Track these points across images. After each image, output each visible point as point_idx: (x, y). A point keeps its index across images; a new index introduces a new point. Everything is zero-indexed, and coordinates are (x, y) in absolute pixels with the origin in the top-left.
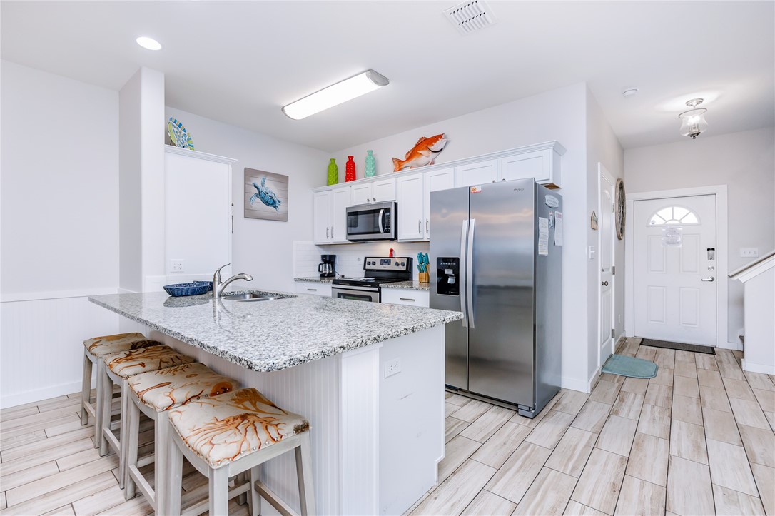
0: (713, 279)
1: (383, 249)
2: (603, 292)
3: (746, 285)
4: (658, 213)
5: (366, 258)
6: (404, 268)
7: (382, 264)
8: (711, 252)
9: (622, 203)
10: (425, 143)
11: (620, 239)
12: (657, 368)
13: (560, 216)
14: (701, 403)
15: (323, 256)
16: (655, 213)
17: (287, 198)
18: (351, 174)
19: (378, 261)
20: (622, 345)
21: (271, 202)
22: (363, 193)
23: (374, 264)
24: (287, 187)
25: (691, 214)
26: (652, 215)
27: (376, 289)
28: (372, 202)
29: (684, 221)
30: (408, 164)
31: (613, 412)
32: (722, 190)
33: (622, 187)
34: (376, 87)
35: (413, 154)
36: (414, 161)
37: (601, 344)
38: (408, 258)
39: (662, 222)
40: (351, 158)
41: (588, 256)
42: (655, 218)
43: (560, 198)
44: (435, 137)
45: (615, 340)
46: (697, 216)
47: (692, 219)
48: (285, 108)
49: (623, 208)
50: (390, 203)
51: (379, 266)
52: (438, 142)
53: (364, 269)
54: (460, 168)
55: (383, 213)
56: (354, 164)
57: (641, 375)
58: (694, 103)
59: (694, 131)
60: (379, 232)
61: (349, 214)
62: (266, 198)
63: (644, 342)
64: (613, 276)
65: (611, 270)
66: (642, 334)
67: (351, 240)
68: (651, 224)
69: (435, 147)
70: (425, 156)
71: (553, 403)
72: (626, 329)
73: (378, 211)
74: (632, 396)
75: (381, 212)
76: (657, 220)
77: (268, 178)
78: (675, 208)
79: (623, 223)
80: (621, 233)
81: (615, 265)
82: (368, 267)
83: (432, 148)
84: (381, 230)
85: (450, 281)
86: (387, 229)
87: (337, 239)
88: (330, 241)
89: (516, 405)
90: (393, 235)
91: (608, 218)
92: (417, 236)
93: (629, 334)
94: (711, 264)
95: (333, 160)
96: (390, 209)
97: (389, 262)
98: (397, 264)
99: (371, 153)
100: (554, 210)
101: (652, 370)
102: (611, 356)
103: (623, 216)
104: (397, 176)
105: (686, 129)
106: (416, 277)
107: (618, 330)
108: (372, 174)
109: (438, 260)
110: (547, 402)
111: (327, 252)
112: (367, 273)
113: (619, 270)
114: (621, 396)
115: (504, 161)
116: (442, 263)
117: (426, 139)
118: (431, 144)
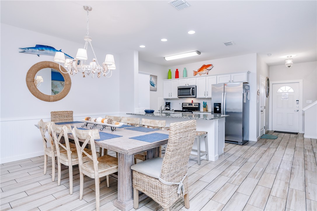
0: (298, 111)
1: (189, 101)
2: (261, 114)
3: (305, 112)
4: (281, 88)
5: (183, 103)
6: (197, 107)
7: (189, 105)
8: (297, 101)
9: (268, 85)
10: (205, 67)
11: (267, 97)
12: (278, 137)
13: (249, 92)
14: (288, 143)
15: (166, 103)
16: (279, 88)
17: (157, 83)
18: (177, 76)
19: (188, 105)
20: (267, 132)
21: (153, 85)
22: (183, 82)
23: (186, 105)
24: (157, 80)
25: (291, 89)
26: (279, 89)
27: (191, 113)
28: (187, 85)
29: (289, 91)
30: (199, 73)
31: (263, 144)
32: (301, 81)
33: (268, 80)
35: (200, 70)
36: (201, 72)
37: (261, 130)
38: (199, 103)
39: (282, 91)
40: (177, 70)
41: (257, 103)
43: (249, 86)
44: (209, 65)
45: (265, 130)
46: (293, 89)
47: (292, 90)
48: (165, 58)
49: (269, 86)
50: (194, 86)
51: (188, 106)
52: (210, 67)
53: (182, 107)
54: (218, 76)
55: (192, 89)
56: (178, 72)
57: (272, 138)
58: (289, 57)
59: (289, 65)
60: (191, 95)
61: (179, 89)
62: (152, 84)
63: (275, 132)
64: (265, 109)
65: (264, 107)
66: (274, 130)
67: (179, 98)
68: (278, 92)
69: (209, 68)
70: (205, 71)
71: (247, 143)
72: (269, 128)
73: (190, 88)
74: (269, 142)
75: (191, 89)
76: (280, 91)
77: (152, 77)
78: (286, 87)
79: (268, 92)
80: (268, 95)
81: (265, 105)
82: (183, 106)
83: (207, 68)
84: (191, 94)
85: (218, 110)
86: (193, 94)
87: (173, 97)
88: (170, 98)
89: (237, 142)
90: (195, 96)
91: (263, 91)
92: (204, 97)
93: (270, 129)
94: (297, 105)
95: (170, 70)
96: (194, 88)
97: (192, 105)
98: (195, 105)
99: (185, 68)
100: (247, 90)
101: (276, 137)
102: (264, 135)
103: (269, 89)
104: (197, 77)
105: (287, 64)
106: (202, 109)
107: (266, 127)
108: (186, 76)
109: (214, 103)
110: (245, 143)
111: (168, 101)
112: (183, 108)
113: (267, 107)
114: (266, 142)
115: (232, 75)
116: (215, 105)
117: (205, 65)
118: (207, 67)
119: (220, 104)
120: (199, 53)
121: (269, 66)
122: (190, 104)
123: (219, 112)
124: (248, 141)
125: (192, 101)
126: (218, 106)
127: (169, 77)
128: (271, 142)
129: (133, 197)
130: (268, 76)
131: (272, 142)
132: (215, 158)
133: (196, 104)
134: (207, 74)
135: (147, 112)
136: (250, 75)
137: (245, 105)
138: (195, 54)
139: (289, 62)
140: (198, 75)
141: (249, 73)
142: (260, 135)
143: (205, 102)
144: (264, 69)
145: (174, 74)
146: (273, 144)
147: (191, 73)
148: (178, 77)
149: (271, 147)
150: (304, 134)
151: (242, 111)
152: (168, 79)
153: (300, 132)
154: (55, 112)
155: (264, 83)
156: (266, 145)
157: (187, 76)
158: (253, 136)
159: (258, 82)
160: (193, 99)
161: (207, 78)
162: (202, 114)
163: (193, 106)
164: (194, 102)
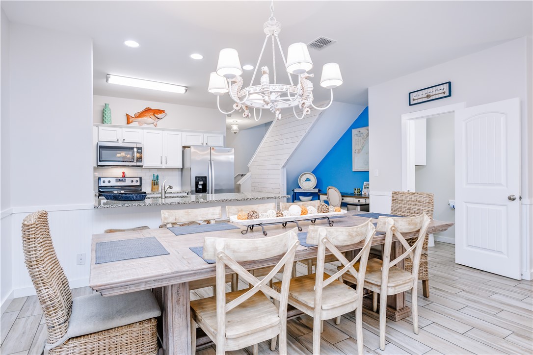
1: (115, 172)
5: (100, 178)
19: (113, 180)
23: (109, 182)
28: (121, 141)
30: (137, 119)
35: (140, 115)
36: (141, 119)
44: (159, 110)
51: (114, 184)
52: (160, 114)
54: (184, 134)
55: (137, 151)
58: (235, 122)
59: (235, 132)
60: (133, 162)
67: (99, 165)
69: (159, 116)
73: (132, 148)
75: (135, 149)
82: (101, 184)
83: (156, 116)
84: (135, 160)
92: (158, 165)
96: (140, 149)
97: (124, 180)
104: (143, 129)
106: (148, 188)
109: (196, 178)
115: (206, 135)
116: (198, 179)
117: (151, 109)
118: (157, 113)
119: (206, 177)
120: (187, 89)
122: (118, 180)
123: (203, 190)
125: (124, 173)
126: (201, 181)
133: (133, 180)
134: (155, 125)
138: (182, 90)
139: (235, 128)
160: (124, 170)
161: (165, 132)
163: (128, 183)
164: (127, 175)
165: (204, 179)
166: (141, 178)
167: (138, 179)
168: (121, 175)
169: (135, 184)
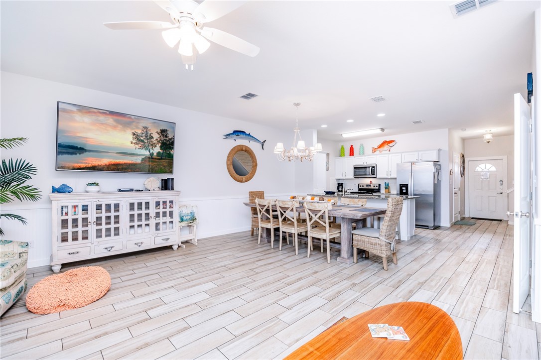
0: (502, 193)
1: (367, 181)
2: (455, 196)
4: (479, 166)
5: (359, 184)
6: (378, 188)
8: (501, 182)
9: (464, 162)
10: (385, 143)
11: (462, 177)
12: (475, 223)
13: (440, 171)
14: (487, 229)
15: (339, 184)
16: (478, 166)
17: (329, 162)
18: (352, 153)
19: (365, 185)
20: (463, 219)
22: (359, 161)
23: (363, 186)
24: (329, 158)
25: (493, 167)
28: (365, 164)
29: (490, 170)
30: (379, 149)
31: (458, 230)
32: (505, 158)
33: (463, 156)
34: (381, 132)
35: (380, 146)
36: (381, 149)
37: (455, 215)
39: (481, 170)
40: (352, 146)
41: (449, 184)
42: (478, 168)
43: (440, 165)
45: (460, 216)
46: (496, 168)
47: (493, 169)
48: (343, 135)
49: (464, 164)
50: (373, 164)
51: (365, 187)
52: (392, 143)
53: (358, 188)
54: (403, 154)
57: (468, 224)
58: (488, 131)
59: (488, 141)
61: (355, 168)
63: (473, 218)
64: (459, 191)
65: (458, 189)
66: (472, 216)
67: (355, 178)
68: (476, 170)
69: (391, 145)
70: (386, 147)
71: (439, 228)
72: (465, 214)
73: (369, 167)
74: (464, 228)
75: (371, 168)
76: (478, 169)
78: (486, 164)
79: (464, 171)
80: (463, 174)
81: (460, 187)
82: (360, 187)
83: (389, 145)
84: (371, 174)
85: (404, 191)
86: (373, 174)
87: (347, 177)
88: (344, 178)
89: (428, 226)
90: (375, 176)
91: (457, 170)
92: (386, 177)
93: (467, 216)
94: (501, 187)
95: (342, 146)
96: (374, 167)
97: (370, 186)
98: (374, 186)
99: (362, 145)
100: (438, 170)
101: (473, 224)
102: (458, 221)
103: (464, 167)
104: (377, 155)
105: (485, 140)
106: (383, 190)
107: (462, 212)
108: (362, 153)
109: (400, 185)
110: (437, 228)
111: (340, 182)
112: (360, 190)
113: (462, 189)
114: (461, 228)
115: (420, 153)
116: (402, 186)
117: (387, 141)
118: (389, 143)
119: (407, 185)
120: (383, 130)
121: (464, 140)
122: (367, 185)
123: (406, 193)
124: (439, 226)
125: (371, 181)
126: (404, 187)
127: (341, 154)
128: (467, 228)
129: (352, 255)
130: (463, 153)
131: (469, 228)
132: (408, 237)
133: (376, 185)
134: (389, 151)
135: (328, 193)
136: (441, 152)
137: (437, 186)
138: (379, 131)
139: (488, 137)
140: (378, 152)
141: (439, 150)
142: (453, 221)
143: (387, 183)
144: (457, 144)
145: (347, 151)
146: (469, 229)
147: (369, 150)
148: (353, 155)
149: (466, 231)
150: (508, 221)
151: (433, 193)
152: (341, 156)
153: (505, 219)
154: (252, 192)
155: (457, 159)
156: (461, 230)
157: (364, 154)
158: (445, 221)
159: (451, 160)
160: (371, 179)
161: (390, 155)
162: (383, 196)
163: (372, 187)
164: (373, 182)
165: (406, 186)
166: (379, 185)
167: (378, 185)
168: (369, 183)
169: (376, 188)
